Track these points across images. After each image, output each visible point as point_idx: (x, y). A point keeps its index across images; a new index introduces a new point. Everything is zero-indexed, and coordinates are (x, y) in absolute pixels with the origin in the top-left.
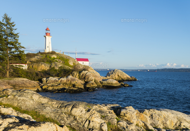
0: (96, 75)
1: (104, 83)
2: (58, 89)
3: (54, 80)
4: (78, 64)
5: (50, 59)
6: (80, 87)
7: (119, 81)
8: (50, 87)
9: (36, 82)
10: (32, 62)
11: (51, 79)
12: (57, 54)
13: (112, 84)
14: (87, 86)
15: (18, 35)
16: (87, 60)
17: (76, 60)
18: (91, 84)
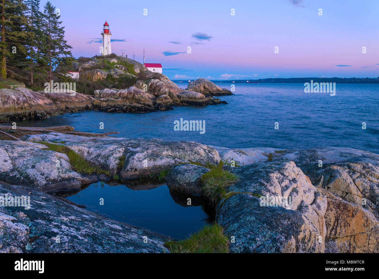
0: (171, 85)
1: (183, 98)
2: (115, 105)
3: (110, 92)
4: (147, 71)
5: (109, 65)
6: (147, 103)
7: (207, 95)
8: (104, 103)
9: (85, 96)
10: (85, 69)
11: (107, 90)
12: (118, 58)
13: (195, 98)
14: (158, 102)
15: (63, 30)
16: (159, 66)
17: (144, 66)
18: (164, 99)
